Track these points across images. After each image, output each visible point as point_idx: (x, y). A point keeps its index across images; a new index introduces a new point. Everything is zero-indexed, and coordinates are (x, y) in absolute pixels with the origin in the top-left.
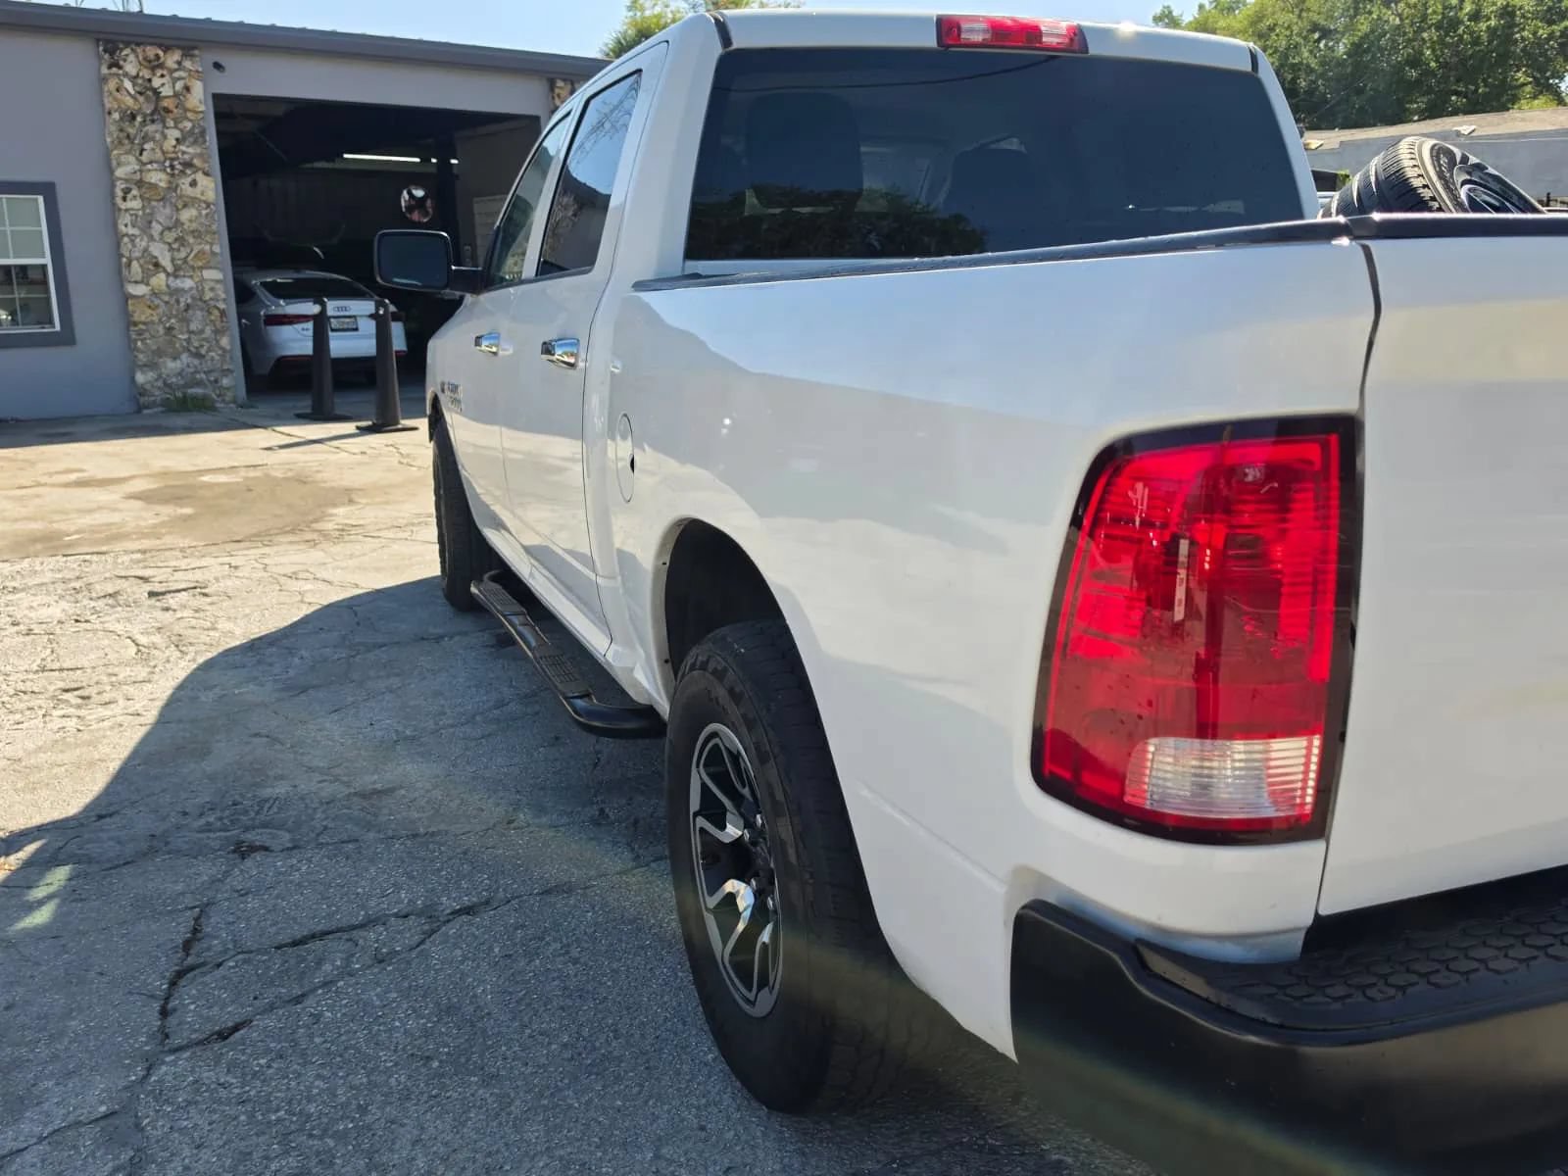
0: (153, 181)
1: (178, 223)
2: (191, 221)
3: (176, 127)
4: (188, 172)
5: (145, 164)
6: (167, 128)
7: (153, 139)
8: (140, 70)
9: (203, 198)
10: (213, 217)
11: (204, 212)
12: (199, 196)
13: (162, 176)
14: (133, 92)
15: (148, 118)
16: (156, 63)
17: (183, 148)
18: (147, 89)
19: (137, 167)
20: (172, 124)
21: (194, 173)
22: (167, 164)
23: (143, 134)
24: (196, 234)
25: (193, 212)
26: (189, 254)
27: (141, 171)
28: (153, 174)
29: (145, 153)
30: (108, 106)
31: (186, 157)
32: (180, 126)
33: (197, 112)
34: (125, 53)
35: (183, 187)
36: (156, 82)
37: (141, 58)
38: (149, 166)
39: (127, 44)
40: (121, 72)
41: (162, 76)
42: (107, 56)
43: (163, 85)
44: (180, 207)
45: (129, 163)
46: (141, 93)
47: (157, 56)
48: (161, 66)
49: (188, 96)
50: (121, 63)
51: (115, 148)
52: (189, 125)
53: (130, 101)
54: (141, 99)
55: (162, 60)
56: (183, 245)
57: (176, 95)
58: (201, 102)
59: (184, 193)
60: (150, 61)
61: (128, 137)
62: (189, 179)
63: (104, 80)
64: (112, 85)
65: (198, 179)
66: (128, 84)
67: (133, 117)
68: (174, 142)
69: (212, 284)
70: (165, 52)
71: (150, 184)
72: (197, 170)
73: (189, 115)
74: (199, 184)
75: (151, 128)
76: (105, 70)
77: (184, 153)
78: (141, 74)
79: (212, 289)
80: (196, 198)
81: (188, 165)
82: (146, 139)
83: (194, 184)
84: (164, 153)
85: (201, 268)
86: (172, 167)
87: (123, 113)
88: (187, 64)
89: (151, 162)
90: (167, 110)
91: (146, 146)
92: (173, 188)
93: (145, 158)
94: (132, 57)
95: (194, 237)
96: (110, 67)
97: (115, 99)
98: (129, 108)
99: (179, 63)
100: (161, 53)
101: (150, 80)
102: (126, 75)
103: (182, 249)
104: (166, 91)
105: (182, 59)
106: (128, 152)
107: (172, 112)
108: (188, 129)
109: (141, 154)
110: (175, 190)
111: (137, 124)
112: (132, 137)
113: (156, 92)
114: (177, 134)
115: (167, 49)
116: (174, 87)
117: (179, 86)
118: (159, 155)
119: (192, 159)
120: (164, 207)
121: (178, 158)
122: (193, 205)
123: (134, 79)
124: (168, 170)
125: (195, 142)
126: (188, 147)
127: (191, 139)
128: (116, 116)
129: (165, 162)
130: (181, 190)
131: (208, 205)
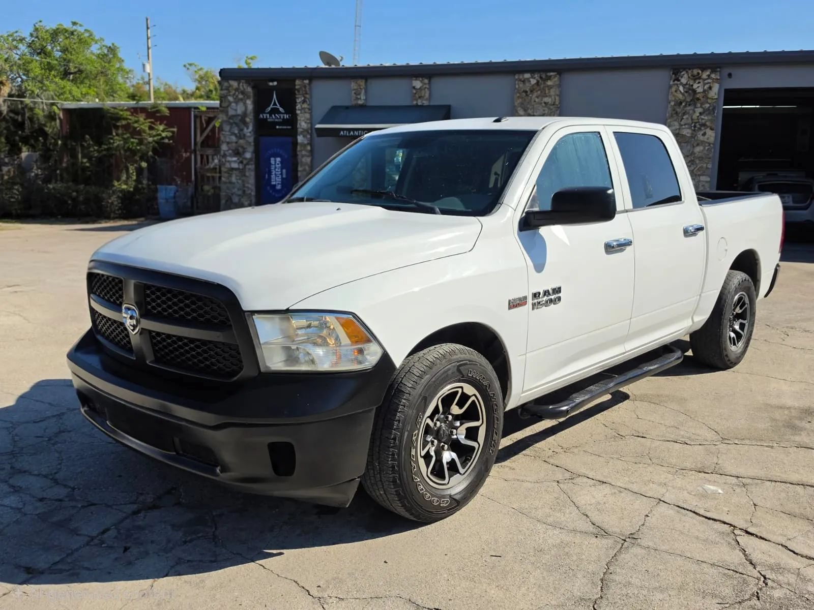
0: (684, 133)
1: (693, 153)
2: (699, 152)
3: (701, 107)
4: (703, 128)
5: (682, 125)
6: (696, 108)
7: (688, 113)
8: (689, 81)
9: (708, 141)
10: (711, 150)
11: (707, 148)
12: (706, 140)
13: (689, 131)
14: (682, 91)
15: (688, 104)
16: (697, 77)
17: (702, 117)
18: (690, 89)
19: (678, 127)
20: (699, 105)
21: (705, 129)
22: (693, 125)
23: (684, 111)
24: (701, 159)
25: (701, 148)
26: (695, 168)
27: (679, 129)
28: (683, 130)
29: (683, 120)
30: (670, 99)
31: (703, 121)
32: (703, 106)
33: (712, 99)
34: (682, 73)
35: (699, 136)
36: (695, 86)
37: (690, 75)
38: (684, 127)
39: (684, 69)
40: (679, 83)
41: (699, 83)
42: (674, 76)
43: (698, 87)
44: (695, 145)
45: (674, 126)
46: (686, 92)
47: (698, 73)
48: (700, 78)
49: (710, 91)
50: (680, 78)
51: (670, 118)
52: (707, 105)
53: (680, 96)
54: (686, 94)
55: (700, 75)
56: (693, 164)
57: (704, 91)
58: (715, 94)
59: (699, 139)
60: (694, 76)
61: (677, 113)
62: (702, 132)
63: (670, 87)
64: (674, 89)
65: (707, 132)
66: (681, 88)
67: (681, 103)
68: (698, 115)
69: (704, 183)
70: (702, 71)
71: (683, 135)
72: (708, 127)
73: (709, 101)
74: (707, 135)
75: (688, 108)
76: (672, 83)
77: (703, 119)
78: (688, 83)
79: (703, 186)
80: (704, 141)
81: (704, 125)
82: (684, 114)
83: (704, 134)
84: (692, 120)
85: (699, 175)
86: (695, 126)
87: (676, 101)
88: (713, 76)
89: (685, 125)
90: (698, 99)
91: (685, 117)
92: (693, 136)
93: (682, 123)
94: (686, 76)
95: (699, 160)
96: (674, 81)
97: (674, 96)
98: (680, 99)
99: (709, 76)
100: (700, 72)
101: (692, 85)
102: (681, 84)
103: (692, 166)
104: (700, 90)
105: (711, 74)
106: (675, 120)
107: (700, 100)
108: (707, 107)
109: (681, 121)
110: (694, 138)
111: (682, 107)
112: (678, 112)
113: (694, 91)
114: (700, 110)
115: (703, 70)
116: (704, 86)
117: (706, 87)
118: (690, 121)
119: (706, 122)
120: (687, 146)
121: (699, 122)
122: (702, 145)
123: (684, 86)
124: (693, 128)
125: (709, 114)
126: (705, 116)
127: (707, 113)
128: (673, 103)
129: (692, 124)
130: (698, 137)
131: (709, 144)
